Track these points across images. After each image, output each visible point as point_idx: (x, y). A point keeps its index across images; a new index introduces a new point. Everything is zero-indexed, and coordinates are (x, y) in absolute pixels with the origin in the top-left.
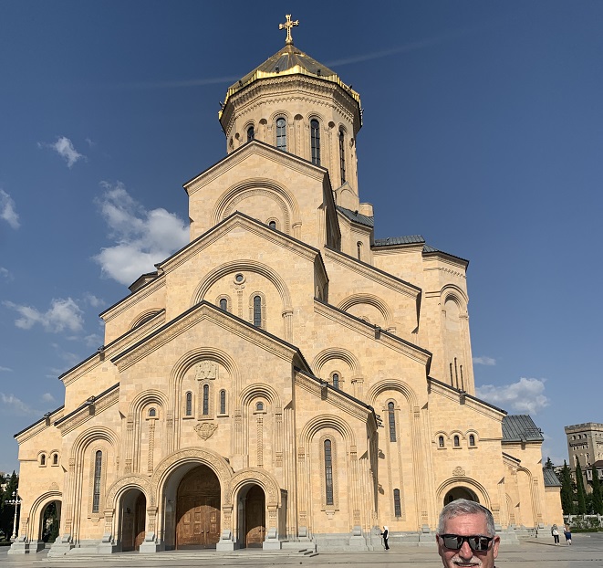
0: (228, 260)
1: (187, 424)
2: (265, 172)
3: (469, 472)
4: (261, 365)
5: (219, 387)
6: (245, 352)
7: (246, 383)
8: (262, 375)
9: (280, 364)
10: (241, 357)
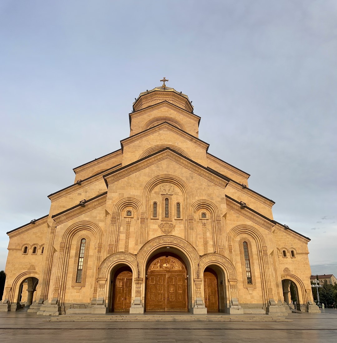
0: (159, 143)
1: (154, 223)
2: (170, 115)
4: (205, 188)
5: (176, 200)
6: (194, 180)
7: (195, 199)
8: (206, 195)
9: (217, 189)
10: (191, 182)
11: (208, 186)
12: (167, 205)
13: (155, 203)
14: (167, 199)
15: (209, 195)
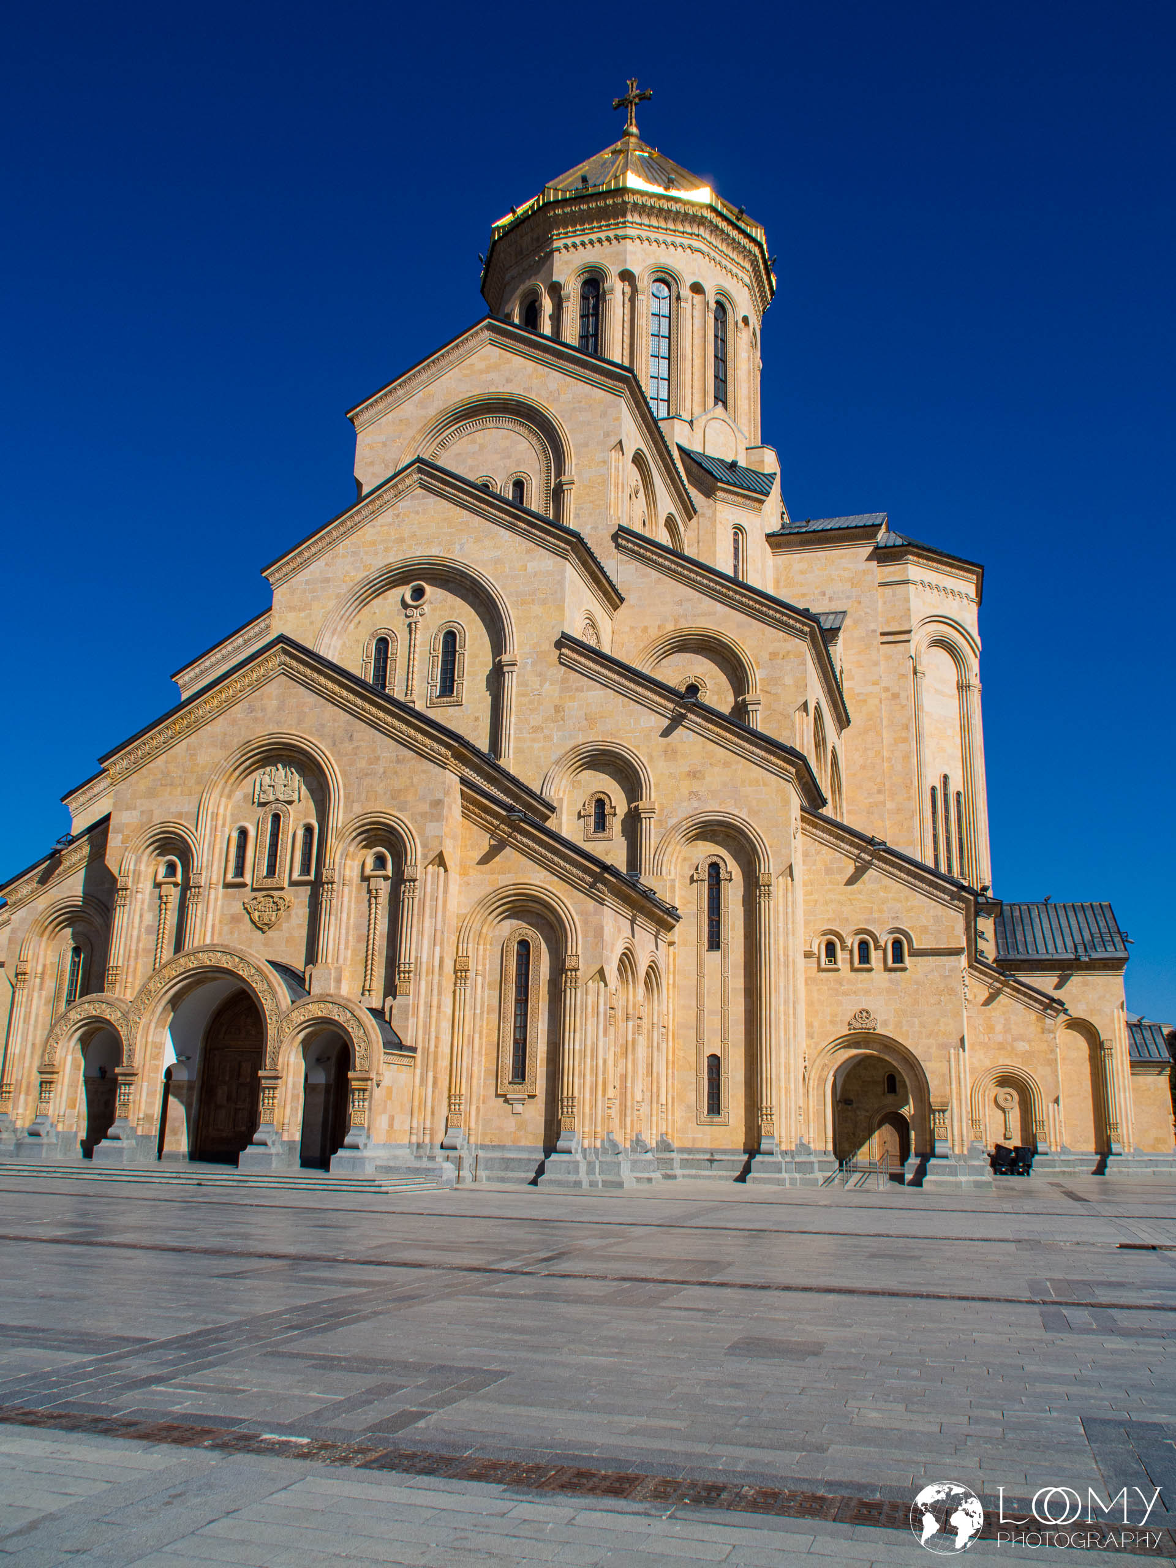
0: (395, 556)
1: (232, 898)
2: (508, 381)
3: (885, 1023)
4: (384, 773)
5: (302, 816)
6: (355, 744)
7: (351, 812)
8: (385, 793)
9: (424, 771)
10: (346, 754)
11: (398, 761)
12: (275, 835)
13: (243, 833)
14: (276, 818)
15: (395, 795)
